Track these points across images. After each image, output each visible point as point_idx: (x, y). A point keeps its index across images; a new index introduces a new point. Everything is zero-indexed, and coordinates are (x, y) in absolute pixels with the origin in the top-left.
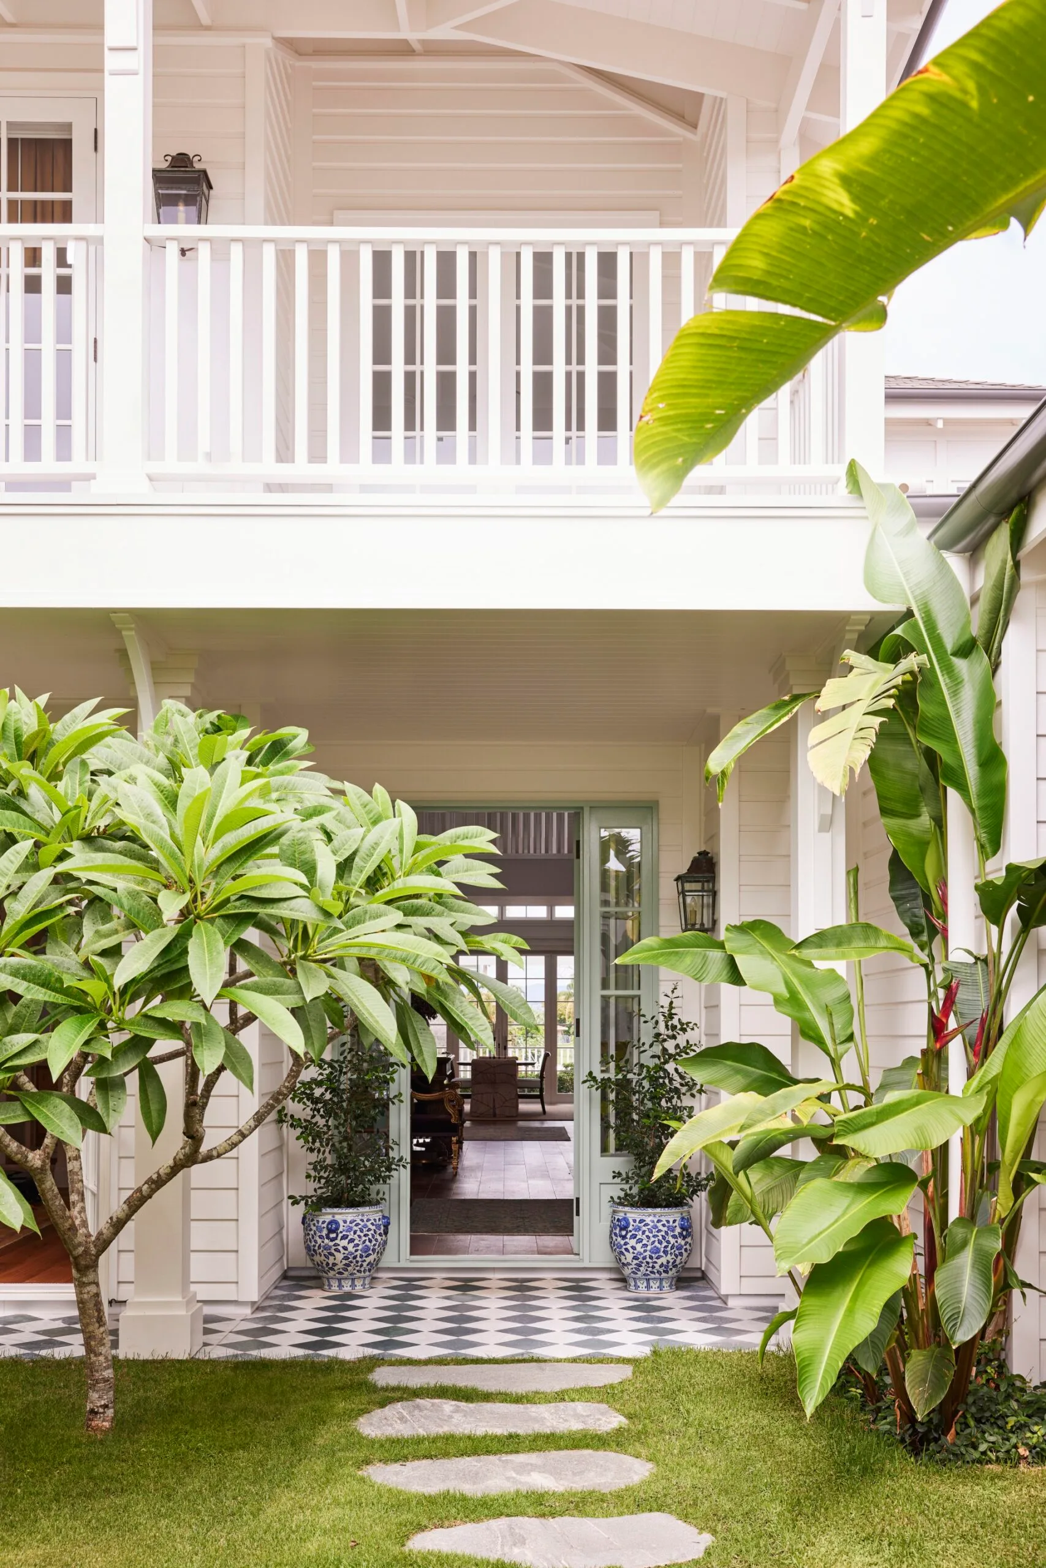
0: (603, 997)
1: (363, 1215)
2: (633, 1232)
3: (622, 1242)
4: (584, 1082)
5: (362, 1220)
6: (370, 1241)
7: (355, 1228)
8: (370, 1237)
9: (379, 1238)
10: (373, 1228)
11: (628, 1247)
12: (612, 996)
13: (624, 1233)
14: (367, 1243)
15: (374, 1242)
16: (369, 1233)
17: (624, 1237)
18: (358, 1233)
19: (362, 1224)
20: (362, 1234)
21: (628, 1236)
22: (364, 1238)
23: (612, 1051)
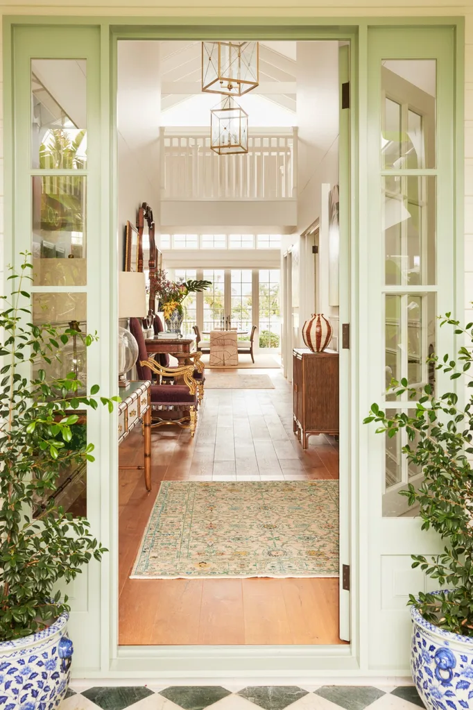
0: (389, 296)
1: (23, 652)
2: (462, 678)
3: (443, 690)
4: (368, 420)
5: (21, 662)
6: (35, 694)
7: (8, 678)
8: (35, 687)
9: (51, 683)
10: (40, 670)
11: (454, 700)
12: (404, 294)
13: (445, 675)
14: (30, 699)
15: (42, 693)
16: (34, 681)
17: (445, 682)
18: (14, 685)
19: (20, 667)
20: (20, 687)
21: (454, 681)
22: (23, 693)
23: (403, 371)
